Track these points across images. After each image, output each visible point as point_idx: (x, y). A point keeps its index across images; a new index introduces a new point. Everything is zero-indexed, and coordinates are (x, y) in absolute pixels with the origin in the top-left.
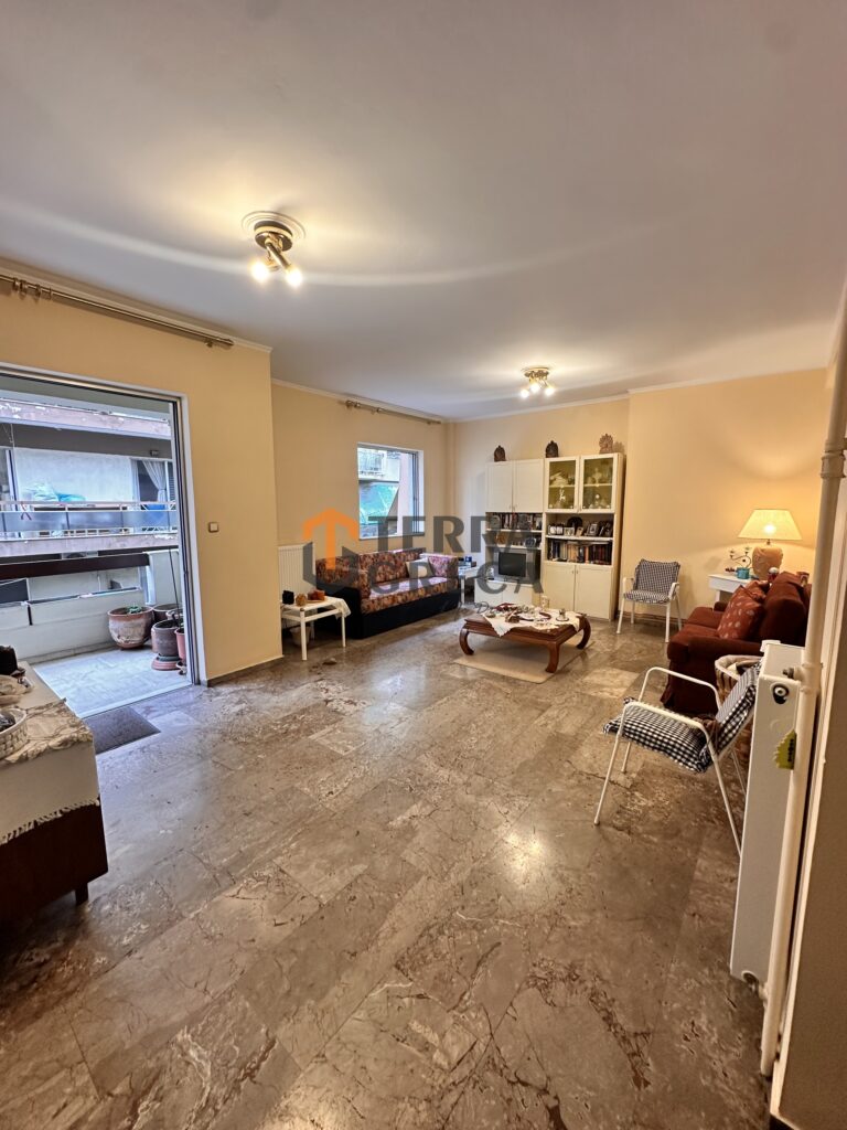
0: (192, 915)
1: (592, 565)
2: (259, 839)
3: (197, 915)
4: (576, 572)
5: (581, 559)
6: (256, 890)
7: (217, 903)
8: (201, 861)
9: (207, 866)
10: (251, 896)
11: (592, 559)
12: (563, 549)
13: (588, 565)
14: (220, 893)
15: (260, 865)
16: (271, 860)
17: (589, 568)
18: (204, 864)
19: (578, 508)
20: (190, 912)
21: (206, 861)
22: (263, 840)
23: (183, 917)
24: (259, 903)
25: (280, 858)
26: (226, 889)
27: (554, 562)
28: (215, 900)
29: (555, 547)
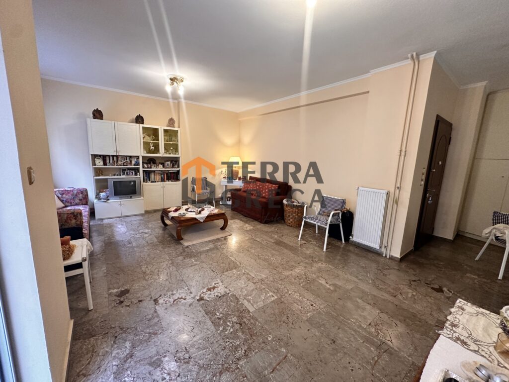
0: (410, 359)
1: (170, 182)
2: (353, 334)
3: (409, 356)
4: (163, 187)
5: (163, 180)
6: (384, 333)
7: (398, 348)
8: (377, 361)
9: (379, 357)
10: (388, 335)
11: (168, 179)
12: (152, 176)
13: (167, 182)
14: (392, 348)
15: (370, 333)
16: (365, 329)
17: (169, 184)
18: (378, 359)
19: (162, 153)
20: (408, 359)
21: (376, 358)
22: (353, 333)
23: (413, 363)
24: (390, 333)
25: (362, 325)
26: (389, 346)
27: (149, 183)
28: (397, 349)
29: (148, 175)
